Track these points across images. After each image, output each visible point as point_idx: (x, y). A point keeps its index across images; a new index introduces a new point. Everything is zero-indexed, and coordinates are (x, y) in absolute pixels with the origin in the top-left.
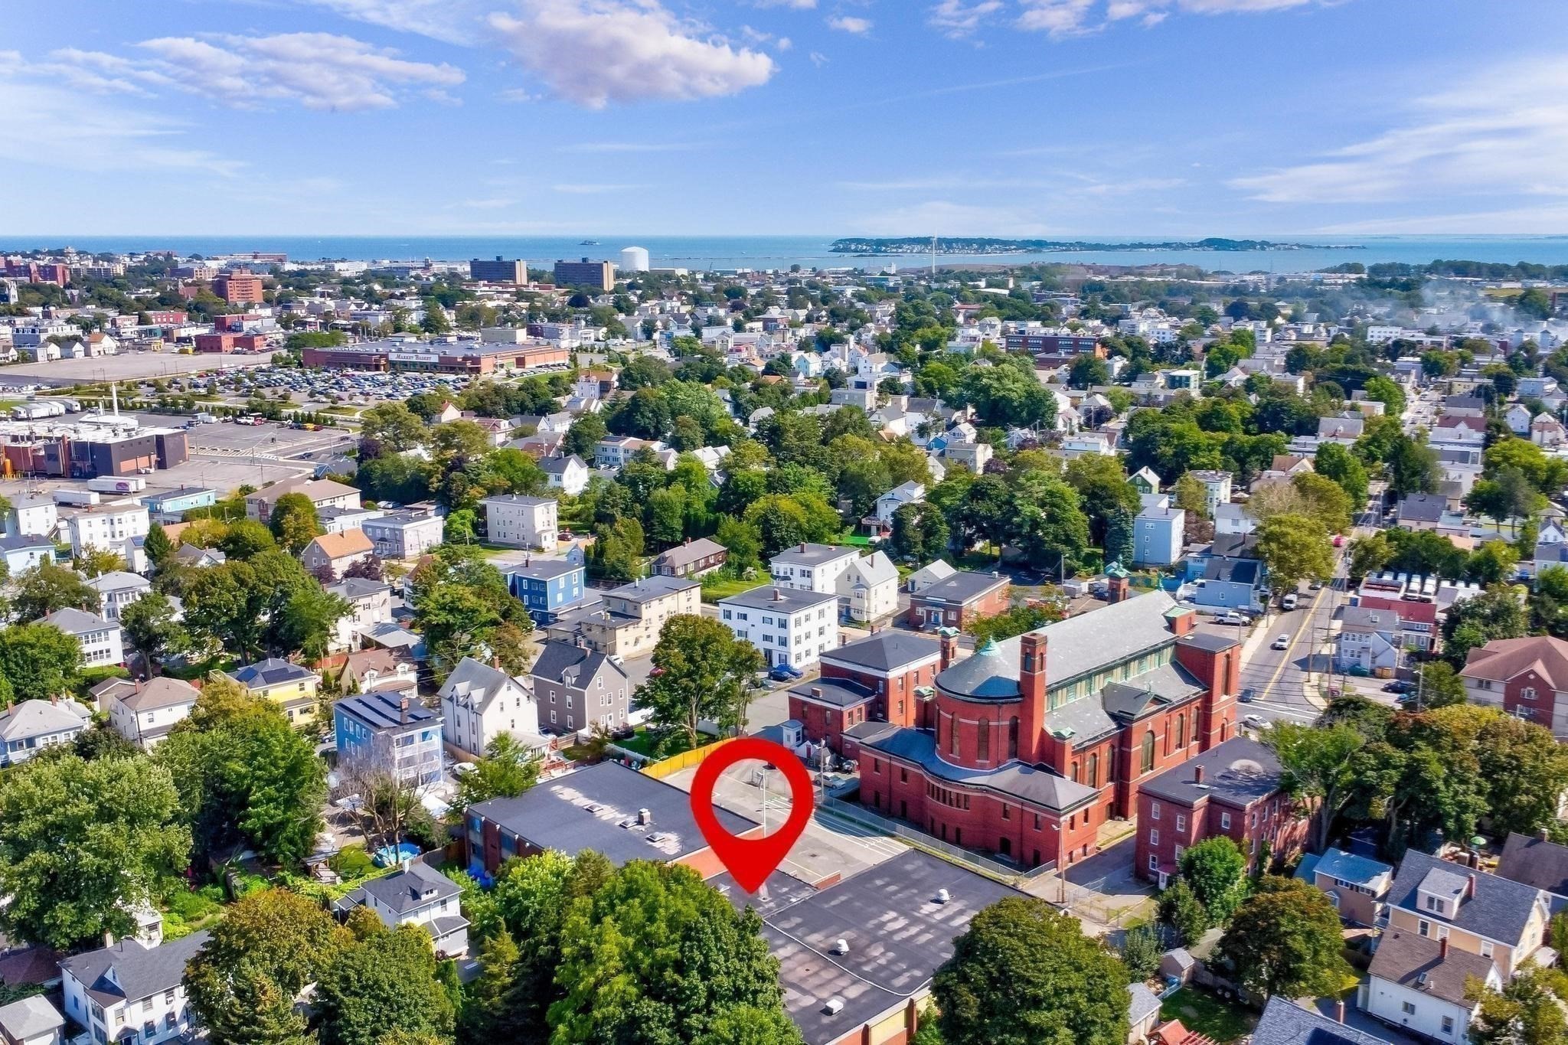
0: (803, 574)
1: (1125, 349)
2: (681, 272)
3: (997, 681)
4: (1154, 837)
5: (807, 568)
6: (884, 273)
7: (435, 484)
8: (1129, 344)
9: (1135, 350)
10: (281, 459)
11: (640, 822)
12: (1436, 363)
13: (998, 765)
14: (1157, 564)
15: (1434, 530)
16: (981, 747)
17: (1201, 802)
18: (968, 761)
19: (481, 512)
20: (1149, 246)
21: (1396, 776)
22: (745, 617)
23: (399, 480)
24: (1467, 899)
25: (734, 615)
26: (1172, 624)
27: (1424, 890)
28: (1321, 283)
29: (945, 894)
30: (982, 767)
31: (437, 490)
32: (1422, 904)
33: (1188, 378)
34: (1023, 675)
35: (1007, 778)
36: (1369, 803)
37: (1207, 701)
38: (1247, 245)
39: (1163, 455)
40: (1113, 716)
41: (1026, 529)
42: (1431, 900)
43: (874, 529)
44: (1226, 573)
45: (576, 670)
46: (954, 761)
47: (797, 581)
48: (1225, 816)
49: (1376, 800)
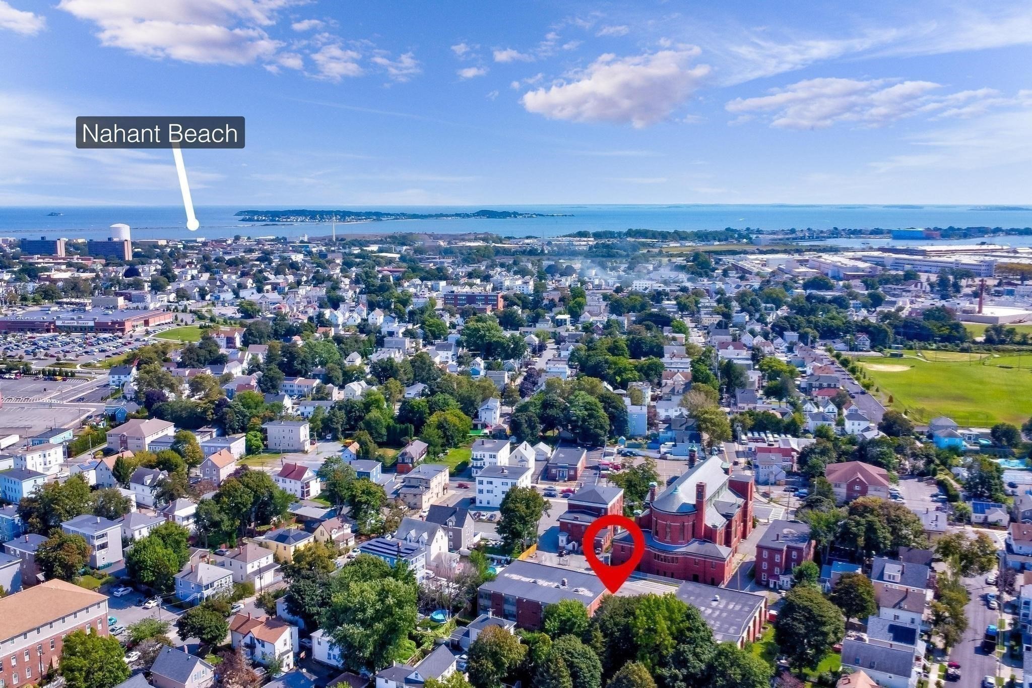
0: (491, 456)
1: (517, 301)
2: (163, 242)
3: (684, 504)
4: (765, 566)
5: (493, 454)
6: (302, 242)
7: (210, 416)
8: (519, 299)
9: (523, 302)
10: (65, 402)
11: (563, 584)
12: (685, 305)
13: (688, 543)
14: (640, 435)
15: (755, 408)
16: (680, 535)
17: (785, 548)
18: (674, 541)
19: (263, 431)
20: (447, 216)
21: (863, 528)
22: (491, 483)
23: (184, 414)
24: (903, 573)
25: (485, 482)
26: (726, 471)
27: (886, 572)
28: (573, 245)
29: (718, 597)
30: (681, 544)
31: (212, 419)
32: (886, 578)
33: (565, 320)
34: (697, 501)
35: (694, 547)
36: (856, 541)
37: (746, 504)
38: (504, 215)
39: (608, 374)
40: (723, 515)
41: (580, 423)
42: (890, 576)
43: (479, 427)
44: (686, 438)
45: (453, 518)
46: (668, 543)
47: (487, 460)
48: (794, 553)
49: (859, 539)
